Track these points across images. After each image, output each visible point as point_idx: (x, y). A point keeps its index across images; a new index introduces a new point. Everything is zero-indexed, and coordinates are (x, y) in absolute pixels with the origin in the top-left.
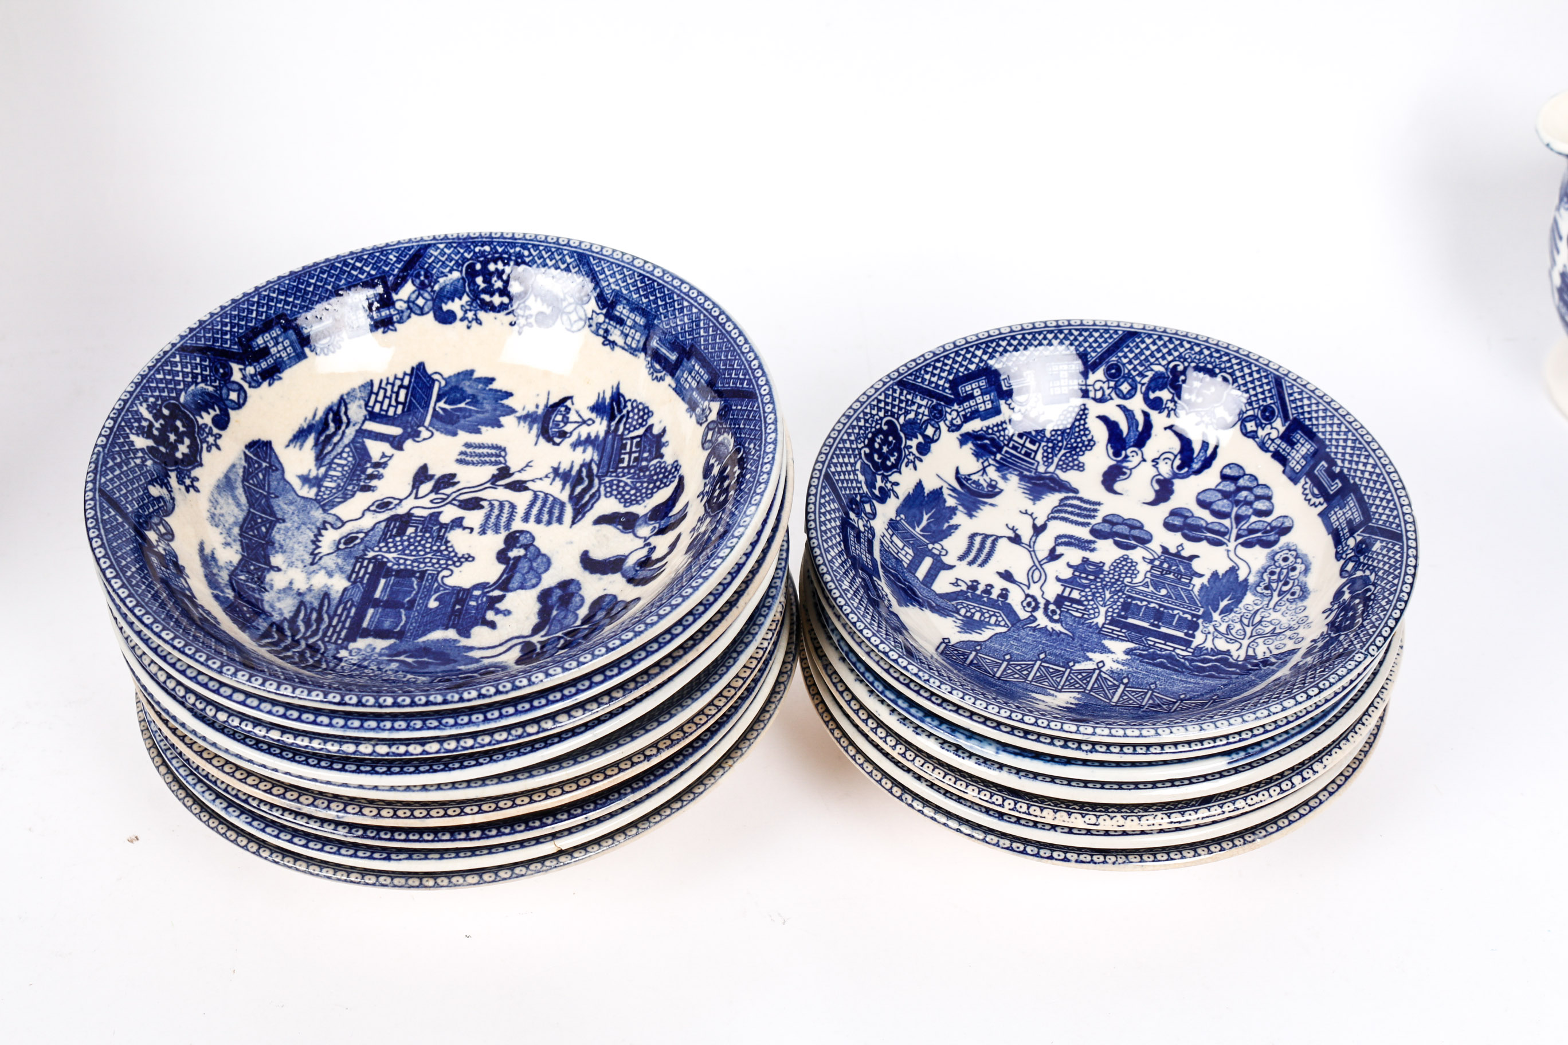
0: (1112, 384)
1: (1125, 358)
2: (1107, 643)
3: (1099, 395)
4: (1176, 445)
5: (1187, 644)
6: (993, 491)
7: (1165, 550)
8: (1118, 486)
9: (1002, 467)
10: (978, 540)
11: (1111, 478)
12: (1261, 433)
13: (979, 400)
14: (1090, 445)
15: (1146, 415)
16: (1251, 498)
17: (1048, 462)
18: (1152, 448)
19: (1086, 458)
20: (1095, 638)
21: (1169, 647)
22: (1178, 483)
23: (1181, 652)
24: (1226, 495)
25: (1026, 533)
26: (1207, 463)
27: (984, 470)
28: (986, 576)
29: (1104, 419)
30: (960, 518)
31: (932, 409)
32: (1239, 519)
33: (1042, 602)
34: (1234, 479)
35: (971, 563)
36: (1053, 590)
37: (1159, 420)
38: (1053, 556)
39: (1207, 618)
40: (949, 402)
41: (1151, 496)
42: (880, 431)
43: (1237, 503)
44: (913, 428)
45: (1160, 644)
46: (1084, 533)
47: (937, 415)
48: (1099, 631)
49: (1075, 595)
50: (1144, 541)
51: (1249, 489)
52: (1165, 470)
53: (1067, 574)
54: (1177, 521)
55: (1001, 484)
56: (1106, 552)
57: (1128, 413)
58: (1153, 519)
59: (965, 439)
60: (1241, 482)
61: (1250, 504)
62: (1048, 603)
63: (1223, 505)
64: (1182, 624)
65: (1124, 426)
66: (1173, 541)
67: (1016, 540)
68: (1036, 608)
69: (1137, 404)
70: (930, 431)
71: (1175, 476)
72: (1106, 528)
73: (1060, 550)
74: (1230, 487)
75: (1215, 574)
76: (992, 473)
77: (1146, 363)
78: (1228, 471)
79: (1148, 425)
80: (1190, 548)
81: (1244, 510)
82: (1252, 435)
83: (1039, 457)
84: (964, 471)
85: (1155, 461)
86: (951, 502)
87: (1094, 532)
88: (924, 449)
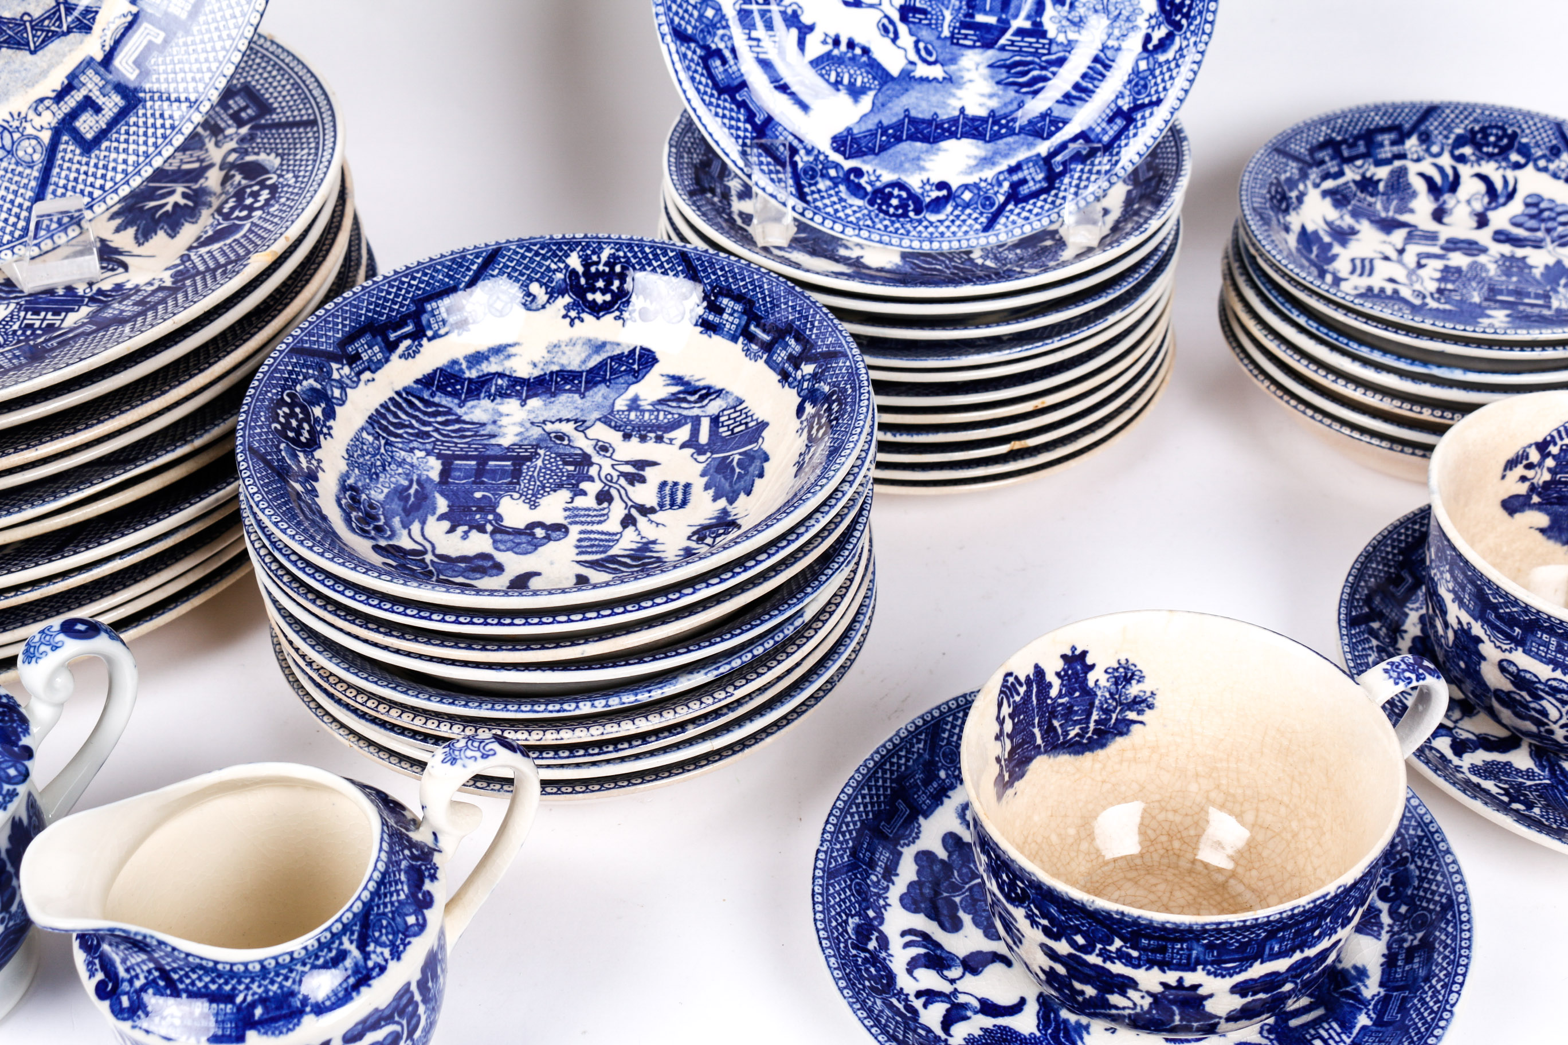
0: (1424, 147)
1: (1432, 125)
2: (1489, 312)
3: (1415, 156)
4: (1482, 187)
5: (1549, 307)
6: (1353, 232)
7: (1503, 256)
8: (1446, 220)
9: (1356, 214)
10: (1358, 263)
11: (1439, 215)
12: (1552, 167)
13: (1329, 164)
14: (1414, 194)
15: (1454, 169)
16: (1553, 215)
17: (1387, 210)
18: (1463, 192)
19: (1414, 204)
20: (1478, 310)
21: (1536, 310)
22: (1491, 215)
23: (1546, 312)
24: (1532, 217)
25: (1393, 255)
26: (1511, 196)
27: (1342, 217)
28: (1376, 282)
29: (1422, 175)
30: (1337, 249)
31: (1301, 170)
32: (1549, 231)
33: (1428, 294)
34: (1536, 205)
35: (1361, 274)
36: (1432, 286)
37: (1465, 171)
38: (1420, 266)
39: (1556, 292)
40: (1310, 166)
41: (1475, 225)
42: (1271, 184)
43: (1543, 220)
44: (1292, 183)
45: (1529, 309)
46: (1436, 250)
47: (1304, 176)
48: (1479, 306)
49: (1450, 286)
50: (1484, 250)
51: (1551, 209)
52: (1478, 207)
53: (1438, 275)
54: (1502, 237)
55: (1357, 227)
56: (1458, 260)
57: (1441, 169)
58: (1484, 237)
59: (1325, 193)
60: (1543, 205)
61: (1554, 219)
62: (1432, 294)
63: (1532, 223)
64: (1537, 296)
65: (1438, 179)
66: (1507, 249)
67: (1386, 258)
68: (1424, 297)
69: (1446, 161)
70: (1301, 187)
71: (1487, 209)
72: (1451, 246)
73: (1423, 261)
74: (1534, 211)
75: (1547, 267)
76: (1348, 221)
77: (1449, 129)
78: (1529, 200)
79: (1457, 176)
80: (1520, 252)
81: (1550, 224)
82: (1545, 169)
83: (1379, 206)
84: (1330, 218)
85: (1469, 202)
86: (1327, 239)
87: (1443, 248)
88: (1300, 199)
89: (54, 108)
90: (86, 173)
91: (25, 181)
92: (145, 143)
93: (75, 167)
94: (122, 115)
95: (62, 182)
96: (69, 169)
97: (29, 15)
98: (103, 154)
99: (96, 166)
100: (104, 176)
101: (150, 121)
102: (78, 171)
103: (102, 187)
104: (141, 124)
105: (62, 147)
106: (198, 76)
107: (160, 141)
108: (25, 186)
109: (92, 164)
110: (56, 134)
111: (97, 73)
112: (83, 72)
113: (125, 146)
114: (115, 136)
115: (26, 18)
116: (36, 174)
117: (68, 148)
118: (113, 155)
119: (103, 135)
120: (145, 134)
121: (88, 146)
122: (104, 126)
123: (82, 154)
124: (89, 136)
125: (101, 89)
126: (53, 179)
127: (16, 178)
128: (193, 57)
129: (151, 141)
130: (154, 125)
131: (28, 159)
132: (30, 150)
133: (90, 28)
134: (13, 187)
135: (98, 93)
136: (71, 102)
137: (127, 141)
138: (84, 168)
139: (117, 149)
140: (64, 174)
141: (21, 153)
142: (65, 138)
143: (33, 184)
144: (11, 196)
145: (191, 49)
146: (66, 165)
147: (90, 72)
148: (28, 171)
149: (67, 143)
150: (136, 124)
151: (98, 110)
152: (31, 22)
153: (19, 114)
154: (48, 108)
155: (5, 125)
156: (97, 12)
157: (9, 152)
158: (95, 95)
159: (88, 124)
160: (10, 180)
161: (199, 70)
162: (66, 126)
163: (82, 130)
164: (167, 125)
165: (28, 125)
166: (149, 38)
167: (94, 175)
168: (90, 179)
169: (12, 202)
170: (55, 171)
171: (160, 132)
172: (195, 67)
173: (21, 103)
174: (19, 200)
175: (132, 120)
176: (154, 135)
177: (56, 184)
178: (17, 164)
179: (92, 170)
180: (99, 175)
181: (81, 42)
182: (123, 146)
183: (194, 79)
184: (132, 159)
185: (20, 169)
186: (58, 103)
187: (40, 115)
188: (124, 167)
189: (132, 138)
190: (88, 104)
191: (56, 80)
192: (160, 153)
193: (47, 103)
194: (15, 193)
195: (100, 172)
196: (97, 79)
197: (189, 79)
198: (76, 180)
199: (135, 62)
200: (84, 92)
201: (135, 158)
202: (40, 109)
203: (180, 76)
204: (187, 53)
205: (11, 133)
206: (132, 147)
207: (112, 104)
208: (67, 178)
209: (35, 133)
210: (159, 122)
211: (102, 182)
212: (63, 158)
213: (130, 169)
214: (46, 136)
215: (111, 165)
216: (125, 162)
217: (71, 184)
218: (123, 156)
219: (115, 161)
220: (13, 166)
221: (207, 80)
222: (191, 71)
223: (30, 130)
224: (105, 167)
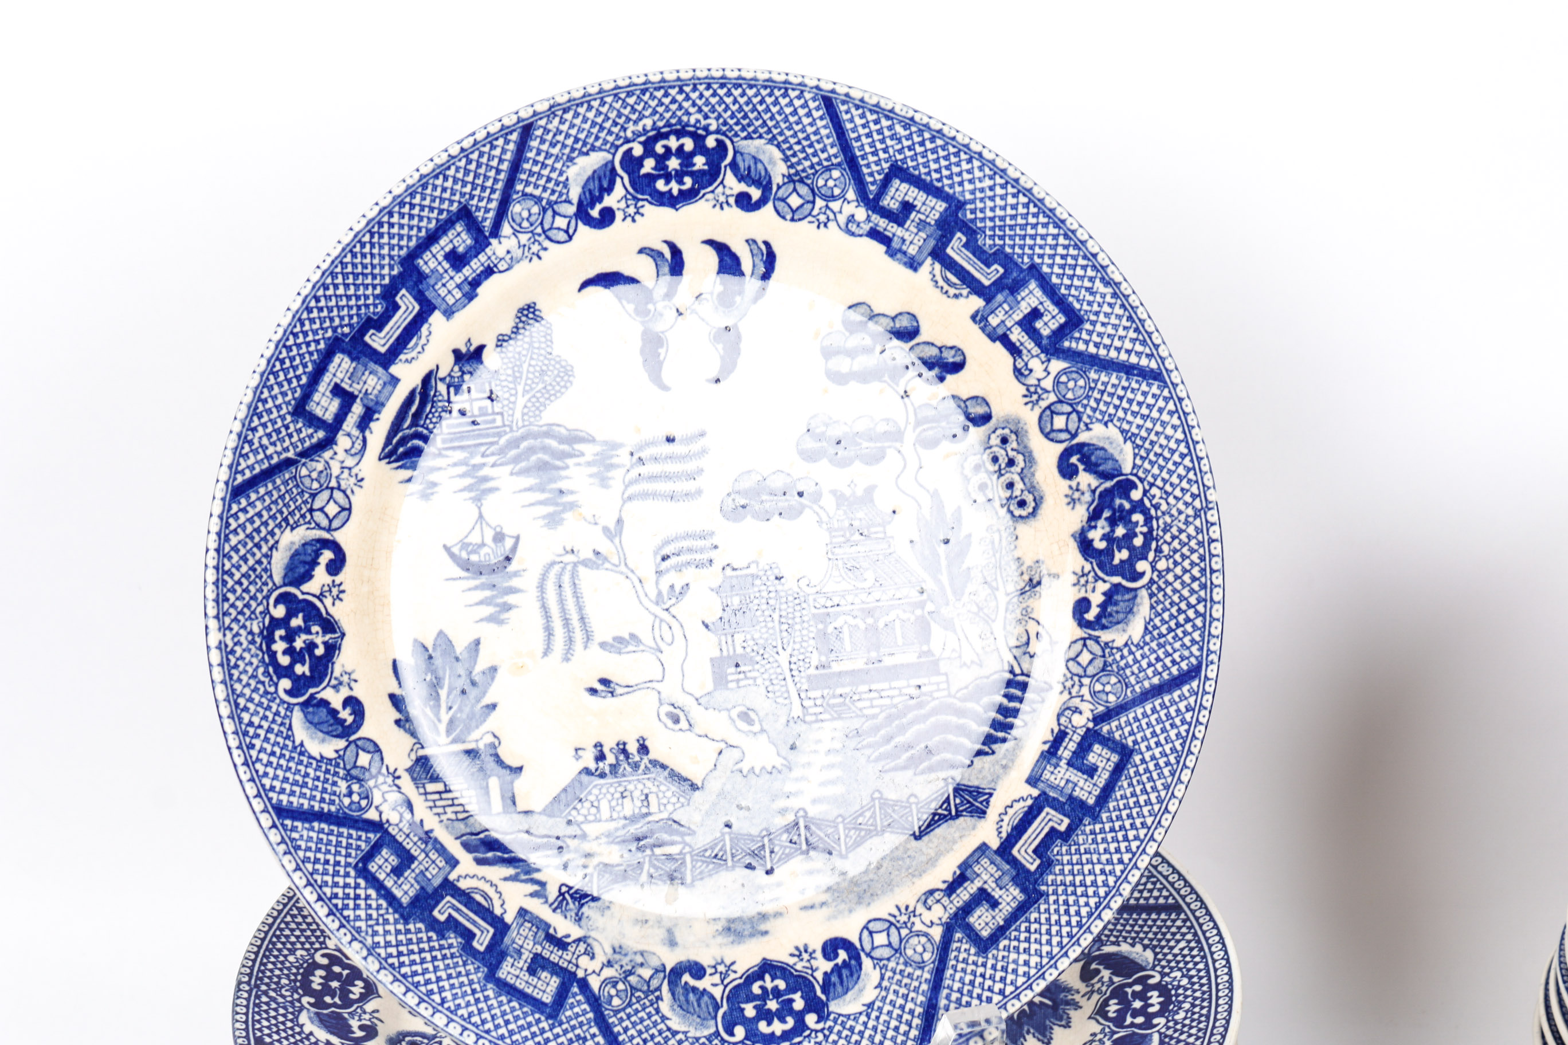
89: (945, 901)
90: (983, 976)
91: (916, 984)
92: (1049, 942)
93: (970, 968)
94: (1022, 909)
95: (957, 986)
96: (964, 971)
97: (916, 796)
98: (1001, 954)
99: (994, 967)
100: (1003, 980)
101: (1054, 918)
102: (974, 973)
103: (1002, 992)
104: (1043, 921)
105: (955, 945)
106: (1108, 868)
107: (1065, 940)
108: (916, 990)
109: (989, 965)
110: (949, 930)
111: (992, 863)
112: (977, 862)
113: (1026, 945)
114: (1014, 934)
115: (912, 800)
116: (927, 976)
117: (962, 948)
118: (1013, 956)
119: (1001, 932)
120: (1049, 932)
121: (984, 945)
122: (1002, 923)
123: (977, 954)
124: (985, 934)
125: (996, 881)
126: (947, 982)
127: (906, 981)
128: (1102, 847)
129: (1055, 940)
130: (1058, 922)
131: (917, 958)
132: (920, 949)
133: (984, 813)
134: (903, 991)
135: (994, 885)
136: (964, 895)
137: (1028, 940)
138: (981, 970)
139: (1017, 949)
140: (958, 976)
141: (910, 952)
142: (958, 935)
143: (924, 987)
144: (900, 1001)
145: (1099, 837)
146: (960, 966)
147: (985, 862)
148: (918, 973)
149: (960, 941)
150: (1037, 921)
151: (994, 904)
152: (917, 804)
153: (907, 908)
154: (938, 901)
155: (892, 919)
156: (991, 795)
157: (896, 951)
158: (991, 886)
159: (983, 920)
160: (899, 983)
161: (1109, 862)
162: (959, 921)
163: (978, 927)
164: (1074, 923)
165: (917, 920)
166: (1051, 824)
167: (992, 978)
168: (988, 983)
169: (902, 1008)
170: (949, 972)
171: (1065, 930)
172: (1104, 858)
173: (908, 894)
174: (910, 1006)
175: (1034, 916)
176: (1059, 933)
177: (950, 988)
178: (906, 964)
179: (989, 972)
180: (997, 978)
181: (974, 828)
182: (1023, 946)
183: (1103, 872)
184: (1034, 960)
185: (909, 970)
186: (949, 896)
187: (929, 909)
188: (1026, 969)
189: (1033, 937)
190: (983, 897)
191: (946, 870)
192: (1066, 954)
193: (937, 895)
194: (905, 997)
195: (999, 975)
196: (992, 869)
197: (1098, 872)
198: (972, 983)
199: (1035, 851)
200: (978, 884)
201: (1037, 959)
202: (929, 902)
203: (1087, 868)
204: (1094, 841)
205: (898, 929)
206: (1034, 947)
207: (1010, 897)
208: (962, 981)
209: (924, 929)
210: (1064, 919)
211: (1002, 986)
212: (956, 958)
213: (1033, 972)
214: (937, 933)
215: (1011, 967)
216: (1026, 963)
217: (966, 988)
218: (1023, 957)
219: (1015, 962)
220: (901, 967)
221: (1118, 873)
222: (1099, 862)
223: (918, 927)
224: (1004, 969)
